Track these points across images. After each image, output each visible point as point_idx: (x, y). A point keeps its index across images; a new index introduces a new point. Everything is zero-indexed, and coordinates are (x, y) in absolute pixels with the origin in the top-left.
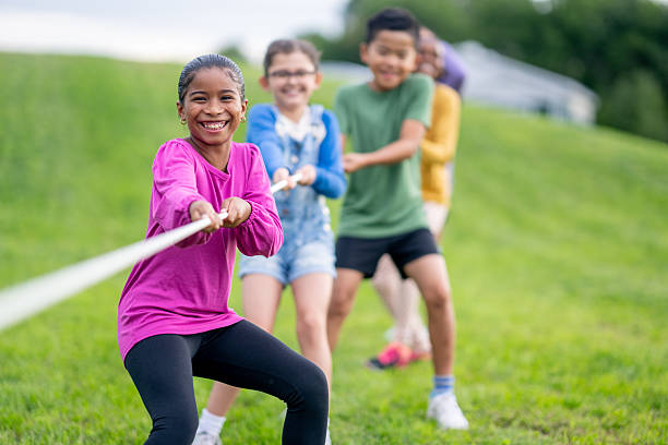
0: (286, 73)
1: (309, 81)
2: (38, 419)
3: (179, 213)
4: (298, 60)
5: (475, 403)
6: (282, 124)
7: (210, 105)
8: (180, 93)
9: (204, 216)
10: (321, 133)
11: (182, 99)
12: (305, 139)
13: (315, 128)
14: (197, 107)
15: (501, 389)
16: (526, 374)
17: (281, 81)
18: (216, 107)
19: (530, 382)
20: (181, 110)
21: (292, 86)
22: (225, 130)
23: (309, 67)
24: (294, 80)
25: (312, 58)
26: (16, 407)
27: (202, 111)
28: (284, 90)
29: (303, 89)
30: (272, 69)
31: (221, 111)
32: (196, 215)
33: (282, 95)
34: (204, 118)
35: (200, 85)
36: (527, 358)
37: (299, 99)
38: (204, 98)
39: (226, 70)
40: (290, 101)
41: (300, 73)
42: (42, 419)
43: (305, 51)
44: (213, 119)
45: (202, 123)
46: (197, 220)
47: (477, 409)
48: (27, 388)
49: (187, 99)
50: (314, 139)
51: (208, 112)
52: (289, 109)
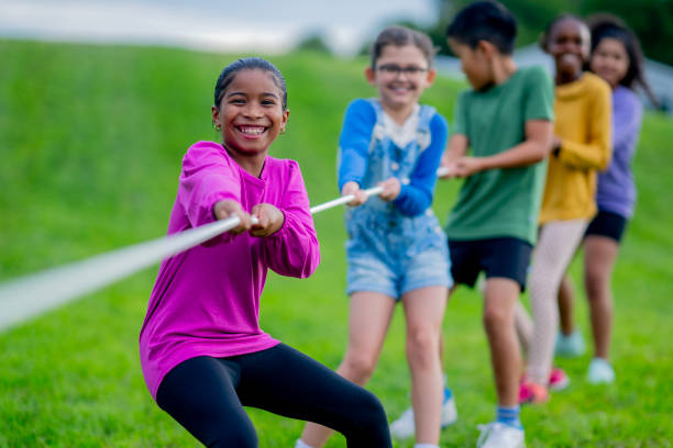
0: (394, 68)
1: (421, 79)
2: (119, 443)
3: (204, 211)
4: (410, 54)
5: (595, 432)
6: (383, 125)
7: (249, 108)
8: (216, 97)
9: (233, 214)
10: (426, 141)
11: (218, 103)
12: (409, 146)
13: (421, 135)
14: (234, 110)
15: (624, 417)
16: (652, 401)
17: (388, 76)
18: (255, 110)
19: (656, 409)
20: (216, 115)
21: (401, 83)
22: (263, 137)
23: (423, 63)
24: (403, 77)
25: (426, 54)
26: (94, 430)
27: (239, 114)
28: (391, 86)
29: (413, 87)
30: (381, 62)
31: (261, 115)
32: (223, 213)
33: (388, 92)
34: (241, 121)
35: (239, 86)
36: (651, 383)
37: (406, 98)
38: (243, 100)
39: (270, 73)
40: (397, 99)
41: (412, 69)
42: (124, 443)
43: (419, 45)
44: (250, 123)
45: (239, 127)
46: (224, 218)
47: (597, 438)
48: (106, 409)
49: (225, 101)
50: (419, 147)
51: (246, 114)
52: (396, 109)
